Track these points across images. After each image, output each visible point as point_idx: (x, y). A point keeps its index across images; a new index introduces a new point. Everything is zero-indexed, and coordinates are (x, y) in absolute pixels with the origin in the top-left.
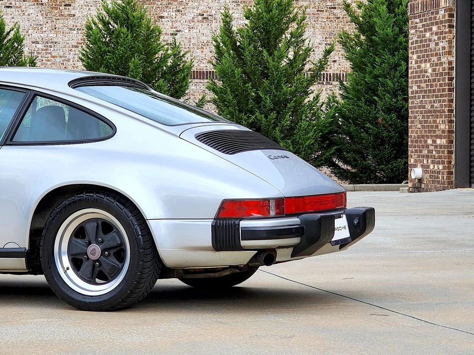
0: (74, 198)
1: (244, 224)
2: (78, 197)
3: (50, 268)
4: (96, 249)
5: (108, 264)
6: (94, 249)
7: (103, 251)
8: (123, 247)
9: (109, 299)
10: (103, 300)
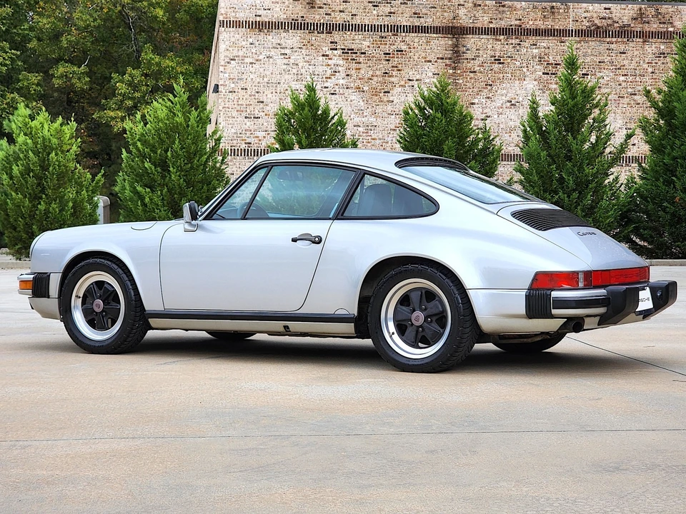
0: (400, 268)
1: (555, 294)
2: (404, 268)
4: (420, 316)
5: (430, 329)
6: (418, 316)
7: (426, 318)
8: (445, 314)
9: (431, 362)
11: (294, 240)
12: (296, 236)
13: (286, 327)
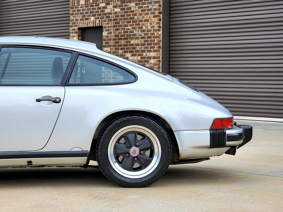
0: (123, 119)
1: (228, 132)
2: (127, 118)
3: (106, 162)
4: (136, 150)
5: (143, 158)
6: (135, 150)
7: (140, 151)
8: (152, 148)
9: (148, 180)
10: (144, 180)
11: (38, 101)
12: (39, 97)
13: (30, 162)
